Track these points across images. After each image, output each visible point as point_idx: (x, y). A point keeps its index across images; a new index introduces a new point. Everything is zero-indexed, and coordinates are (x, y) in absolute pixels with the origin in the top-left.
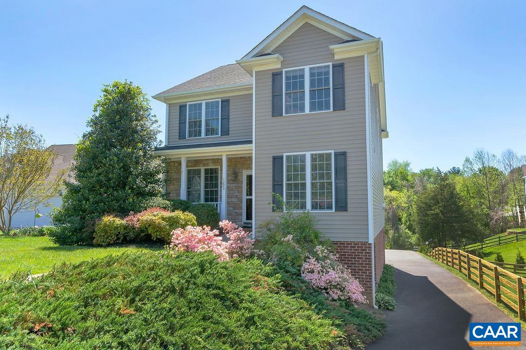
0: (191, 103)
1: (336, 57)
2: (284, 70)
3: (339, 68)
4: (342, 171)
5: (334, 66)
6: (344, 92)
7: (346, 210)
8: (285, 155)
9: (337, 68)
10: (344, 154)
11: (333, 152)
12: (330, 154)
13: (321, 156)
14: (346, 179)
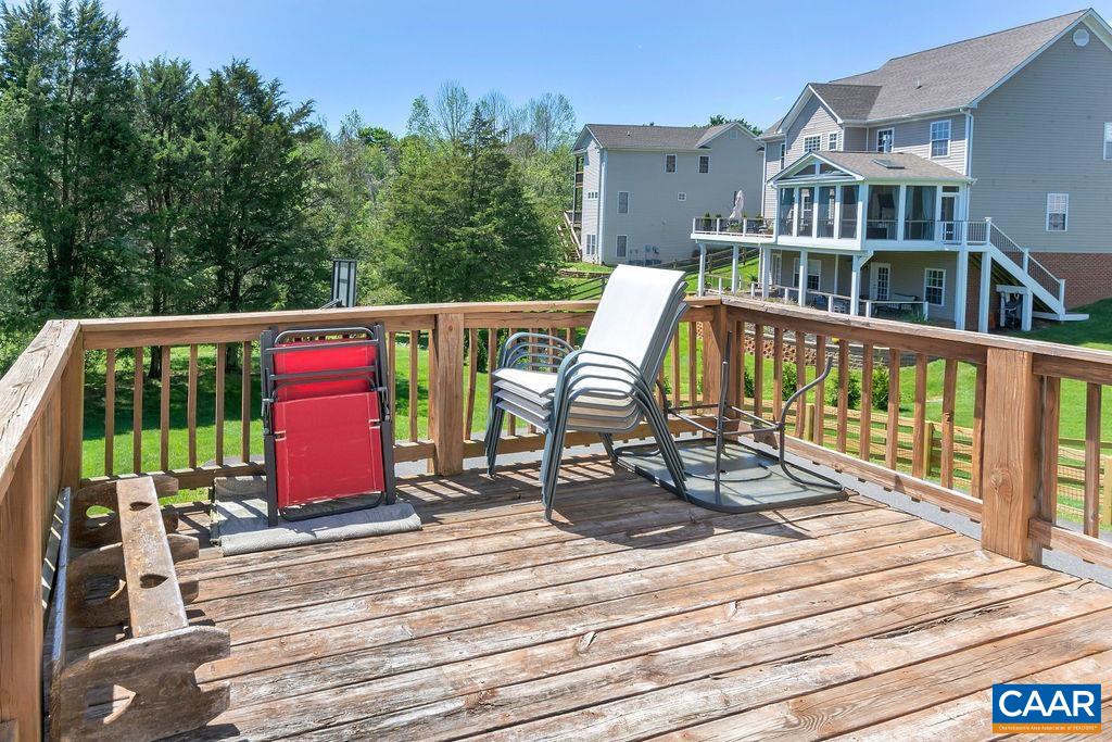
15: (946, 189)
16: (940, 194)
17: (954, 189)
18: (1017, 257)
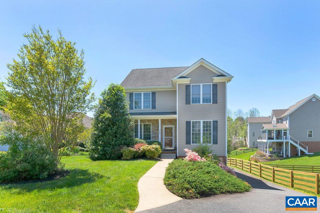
0: (136, 93)
1: (214, 81)
2: (191, 85)
3: (215, 86)
4: (216, 128)
5: (213, 85)
6: (217, 96)
7: (217, 144)
8: (191, 121)
9: (214, 86)
10: (217, 122)
11: (212, 120)
12: (211, 121)
13: (207, 122)
14: (217, 131)
15: (284, 130)
16: (283, 131)
17: (287, 130)
18: (296, 143)
